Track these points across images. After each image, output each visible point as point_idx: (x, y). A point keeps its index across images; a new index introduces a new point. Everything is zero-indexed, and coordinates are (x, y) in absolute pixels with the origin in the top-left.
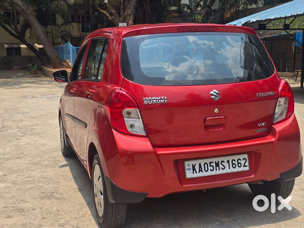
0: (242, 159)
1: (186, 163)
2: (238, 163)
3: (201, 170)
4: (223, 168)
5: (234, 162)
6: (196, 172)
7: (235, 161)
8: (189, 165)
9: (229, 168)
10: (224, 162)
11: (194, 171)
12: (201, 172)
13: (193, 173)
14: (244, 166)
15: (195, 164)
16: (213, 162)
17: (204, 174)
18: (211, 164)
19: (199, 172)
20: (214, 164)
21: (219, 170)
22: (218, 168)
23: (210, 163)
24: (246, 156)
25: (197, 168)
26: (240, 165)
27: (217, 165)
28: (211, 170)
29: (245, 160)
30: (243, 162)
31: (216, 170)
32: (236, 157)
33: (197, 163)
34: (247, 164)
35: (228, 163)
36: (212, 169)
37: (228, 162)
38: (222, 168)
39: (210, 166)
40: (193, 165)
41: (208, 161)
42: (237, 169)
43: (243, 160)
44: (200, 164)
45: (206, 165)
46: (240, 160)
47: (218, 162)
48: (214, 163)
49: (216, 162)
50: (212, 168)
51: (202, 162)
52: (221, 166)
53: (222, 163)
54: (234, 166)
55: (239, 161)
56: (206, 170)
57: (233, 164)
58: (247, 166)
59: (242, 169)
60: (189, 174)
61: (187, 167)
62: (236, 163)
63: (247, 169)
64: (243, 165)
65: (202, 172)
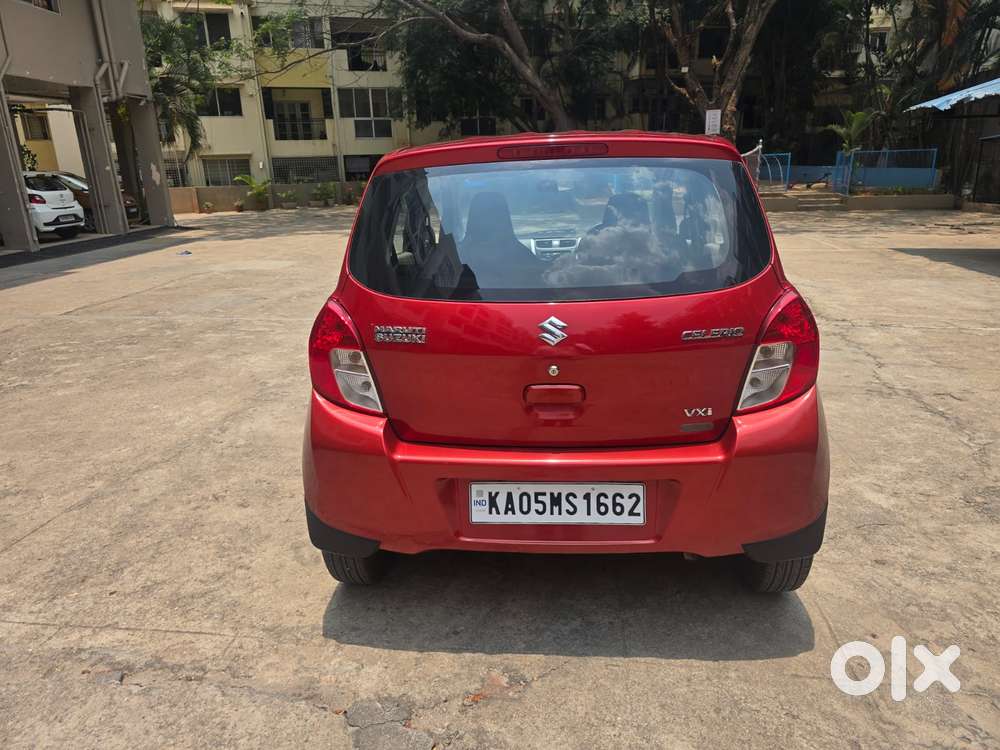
0: (626, 495)
1: (475, 488)
2: (615, 504)
3: (510, 508)
4: (572, 510)
5: (602, 500)
6: (498, 513)
7: (606, 497)
8: (480, 493)
9: (589, 514)
10: (575, 497)
11: (494, 509)
12: (510, 513)
13: (491, 512)
14: (631, 513)
15: (497, 494)
16: (544, 494)
17: (518, 518)
18: (540, 498)
19: (506, 513)
20: (547, 499)
21: (560, 513)
22: (556, 509)
23: (537, 495)
24: (639, 490)
25: (501, 502)
26: (618, 509)
27: (556, 501)
28: (537, 511)
29: (634, 499)
30: (628, 504)
31: (552, 513)
32: (610, 489)
33: (502, 490)
34: (640, 509)
35: (586, 501)
36: (541, 510)
37: (587, 497)
38: (568, 511)
39: (537, 501)
40: (490, 494)
41: (531, 489)
42: (610, 519)
43: (630, 497)
44: (510, 495)
45: (525, 498)
46: (622, 497)
47: (560, 494)
48: (548, 495)
49: (552, 494)
50: (540, 507)
51: (516, 489)
52: (565, 505)
53: (571, 498)
54: (603, 509)
55: (618, 500)
56: (525, 509)
57: (599, 504)
58: (638, 514)
59: (625, 519)
60: (479, 515)
61: (474, 497)
62: (609, 502)
63: (639, 520)
64: (627, 510)
65: (514, 513)
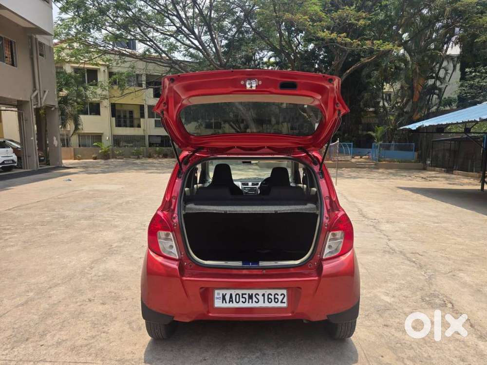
1: (216, 292)
2: (275, 298)
3: (231, 301)
4: (257, 301)
5: (270, 296)
6: (226, 302)
7: (271, 295)
8: (218, 294)
9: (264, 302)
10: (258, 295)
11: (224, 301)
12: (231, 302)
13: (223, 302)
14: (282, 302)
15: (226, 294)
16: (246, 294)
17: (234, 305)
18: (244, 296)
19: (229, 303)
20: (247, 296)
21: (252, 302)
22: (250, 301)
23: (243, 294)
24: (285, 292)
25: (227, 298)
26: (276, 300)
27: (251, 297)
28: (242, 302)
29: (283, 296)
30: (280, 298)
31: (249, 302)
32: (273, 292)
33: (228, 292)
34: (285, 300)
35: (263, 297)
36: (244, 301)
37: (263, 295)
38: (255, 302)
39: (243, 297)
40: (223, 294)
41: (240, 292)
42: (273, 305)
43: (281, 295)
44: (231, 295)
45: (238, 296)
46: (278, 295)
47: (252, 294)
48: (247, 295)
49: (249, 294)
51: (234, 292)
52: (254, 299)
53: (257, 296)
54: (270, 300)
55: (276, 296)
56: (238, 301)
57: (268, 298)
58: (284, 303)
59: (279, 305)
60: (218, 303)
61: (216, 296)
62: (272, 297)
63: (285, 305)
64: (280, 300)
65: (233, 303)
